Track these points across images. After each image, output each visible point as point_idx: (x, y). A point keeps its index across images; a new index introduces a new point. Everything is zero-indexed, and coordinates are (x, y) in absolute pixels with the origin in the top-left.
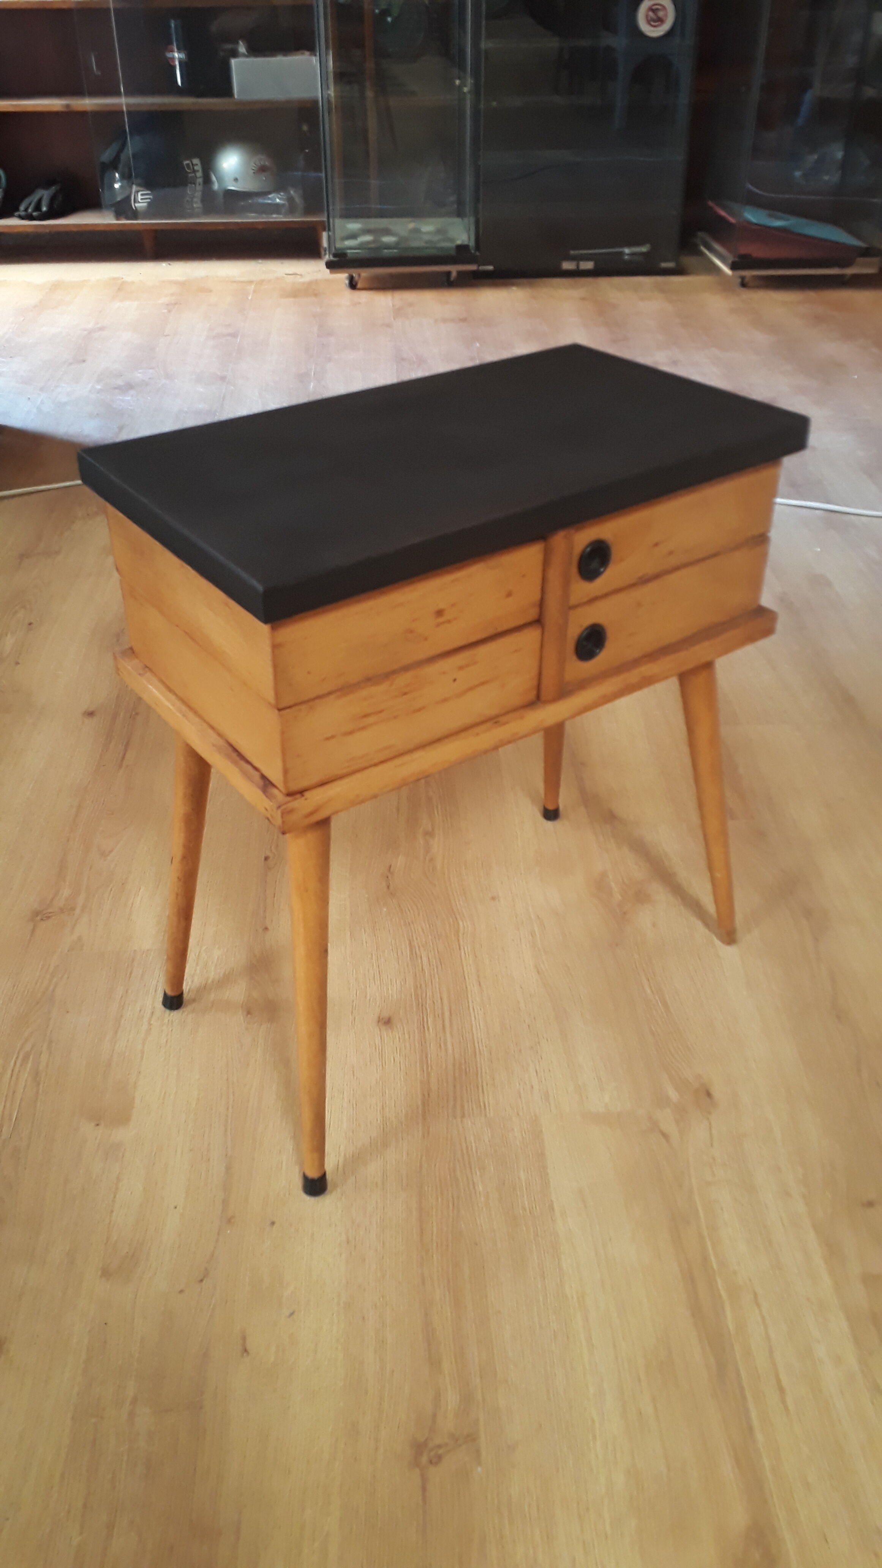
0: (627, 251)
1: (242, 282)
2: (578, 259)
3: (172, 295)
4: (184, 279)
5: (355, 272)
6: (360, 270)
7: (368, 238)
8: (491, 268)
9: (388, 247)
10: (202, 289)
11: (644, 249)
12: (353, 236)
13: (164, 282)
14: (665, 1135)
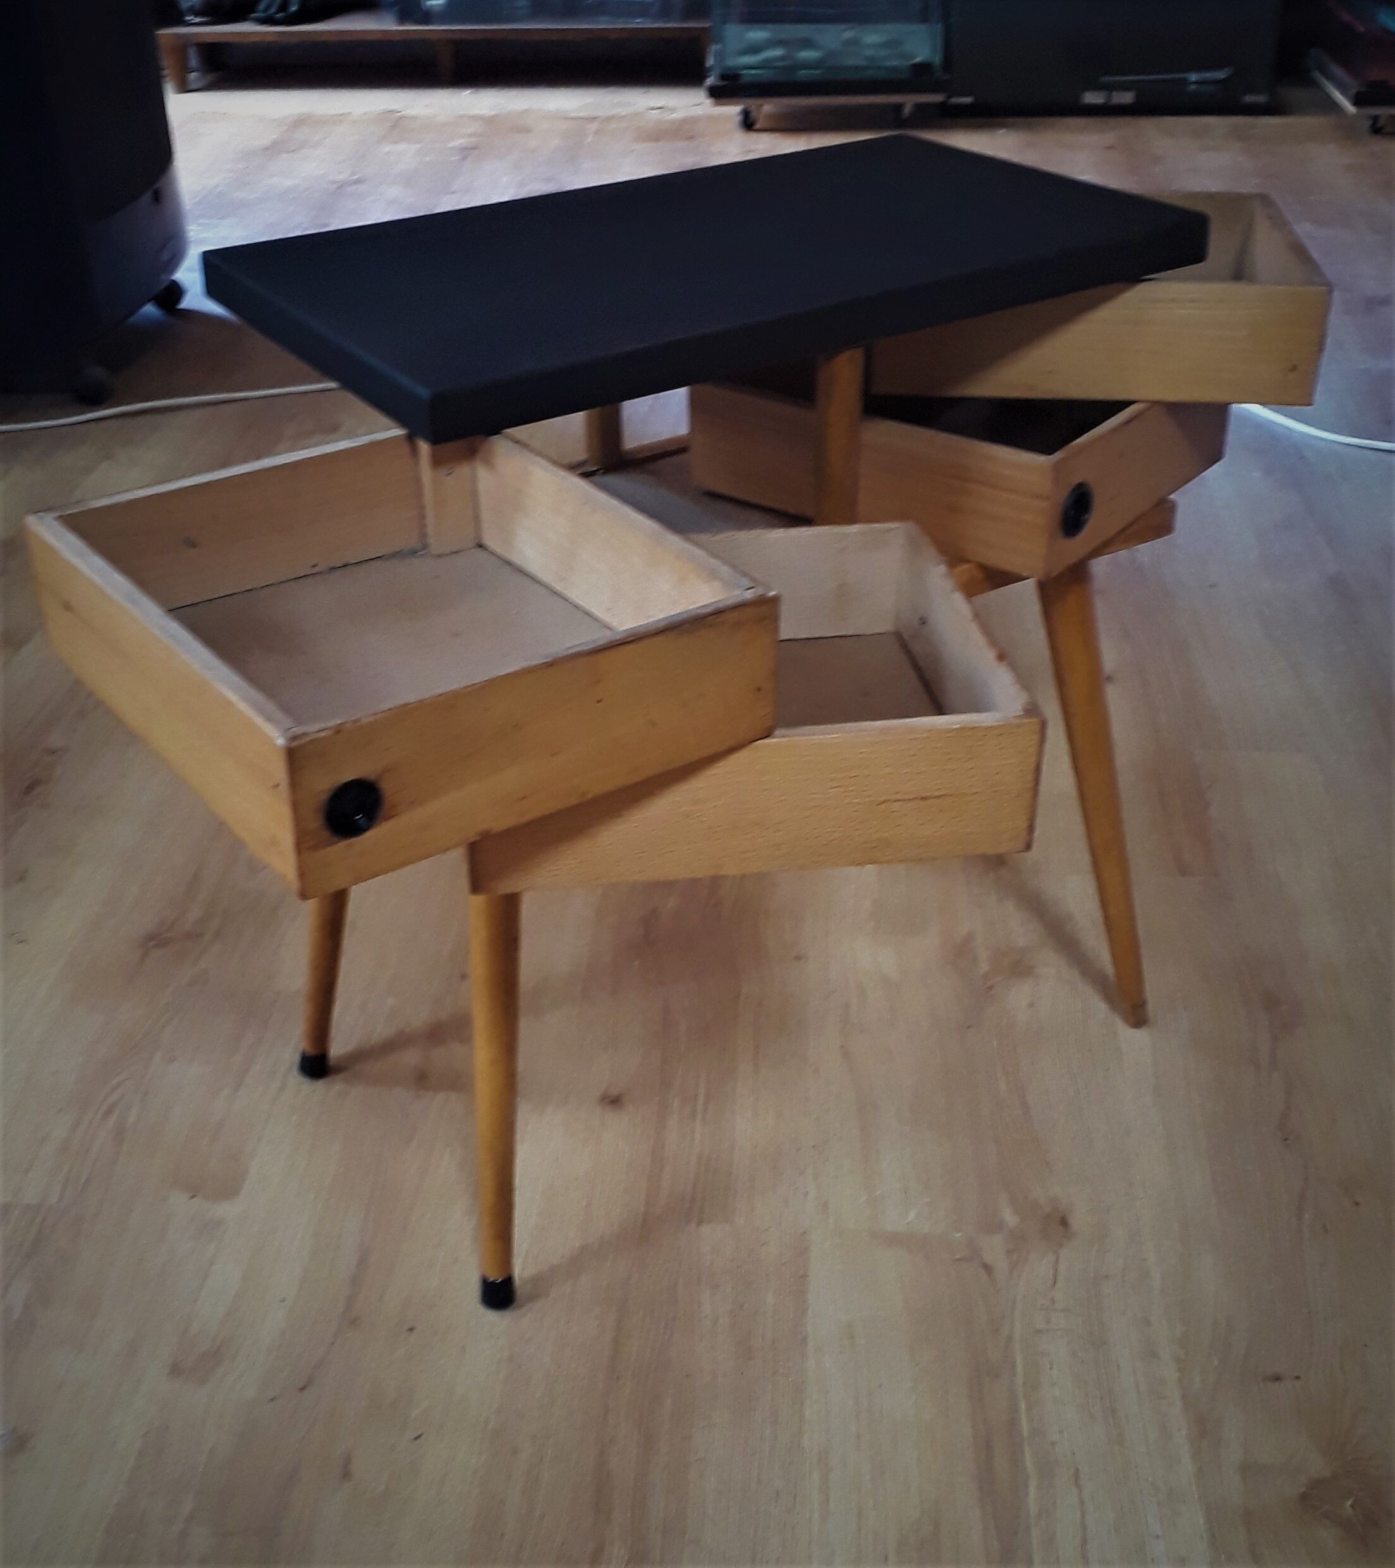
0: (1193, 77)
1: (581, 118)
2: (1110, 88)
3: (470, 135)
4: (493, 113)
5: (752, 103)
6: (759, 101)
7: (778, 52)
8: (967, 100)
9: (807, 65)
10: (518, 127)
11: (1221, 75)
12: (755, 49)
13: (462, 116)
14: (988, 1268)
